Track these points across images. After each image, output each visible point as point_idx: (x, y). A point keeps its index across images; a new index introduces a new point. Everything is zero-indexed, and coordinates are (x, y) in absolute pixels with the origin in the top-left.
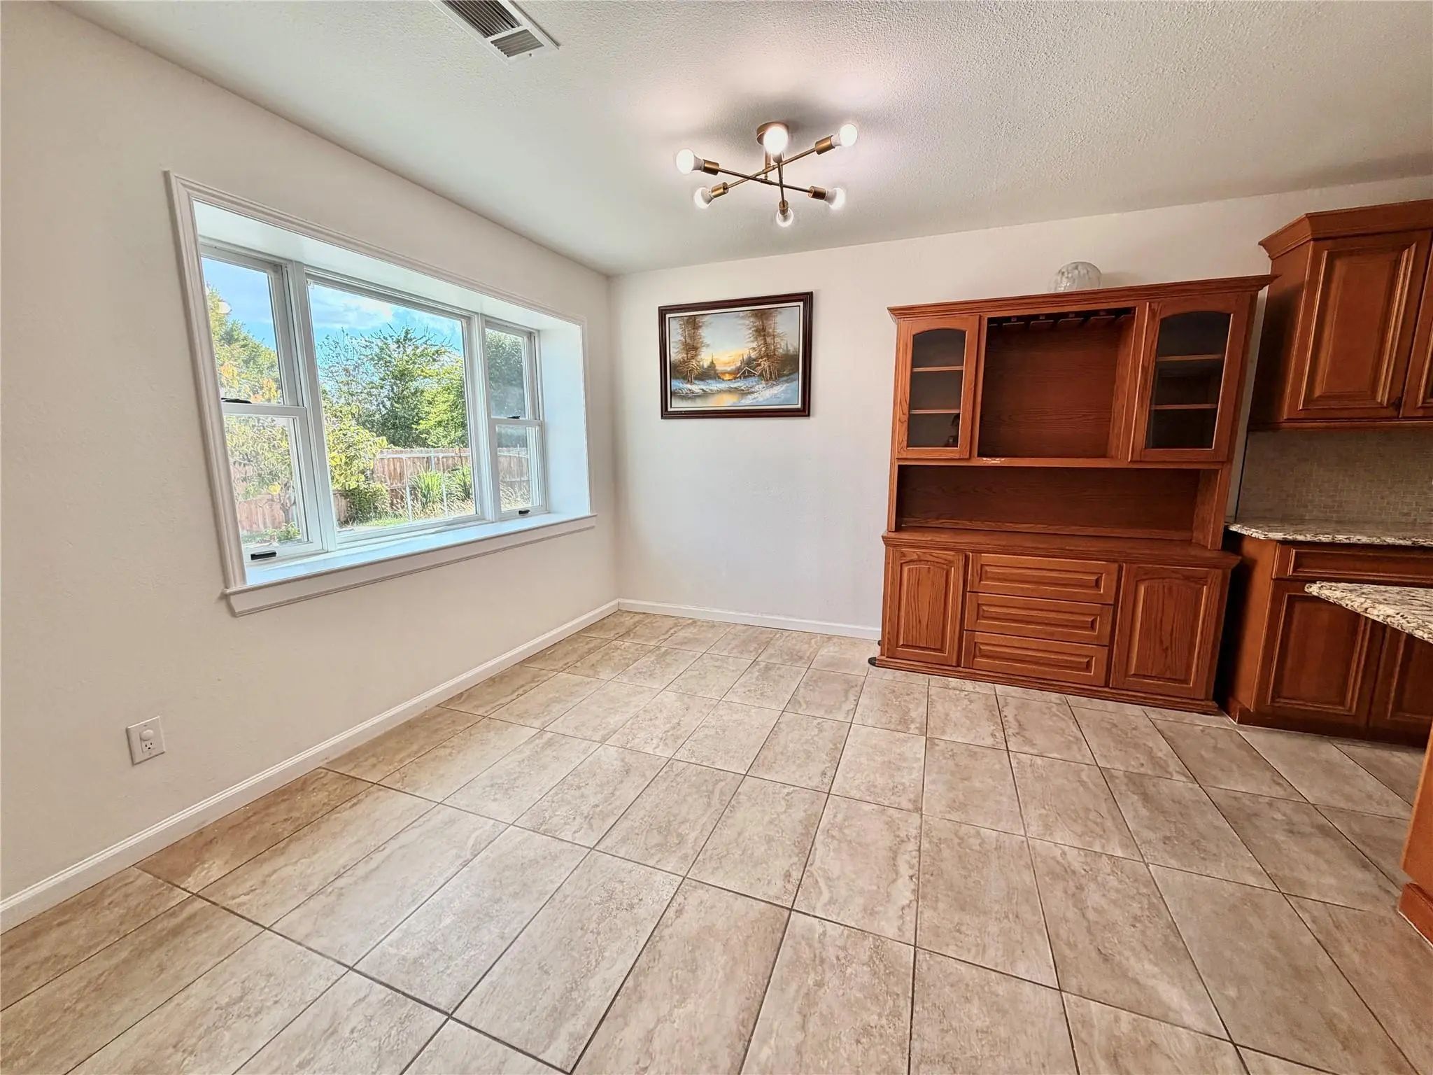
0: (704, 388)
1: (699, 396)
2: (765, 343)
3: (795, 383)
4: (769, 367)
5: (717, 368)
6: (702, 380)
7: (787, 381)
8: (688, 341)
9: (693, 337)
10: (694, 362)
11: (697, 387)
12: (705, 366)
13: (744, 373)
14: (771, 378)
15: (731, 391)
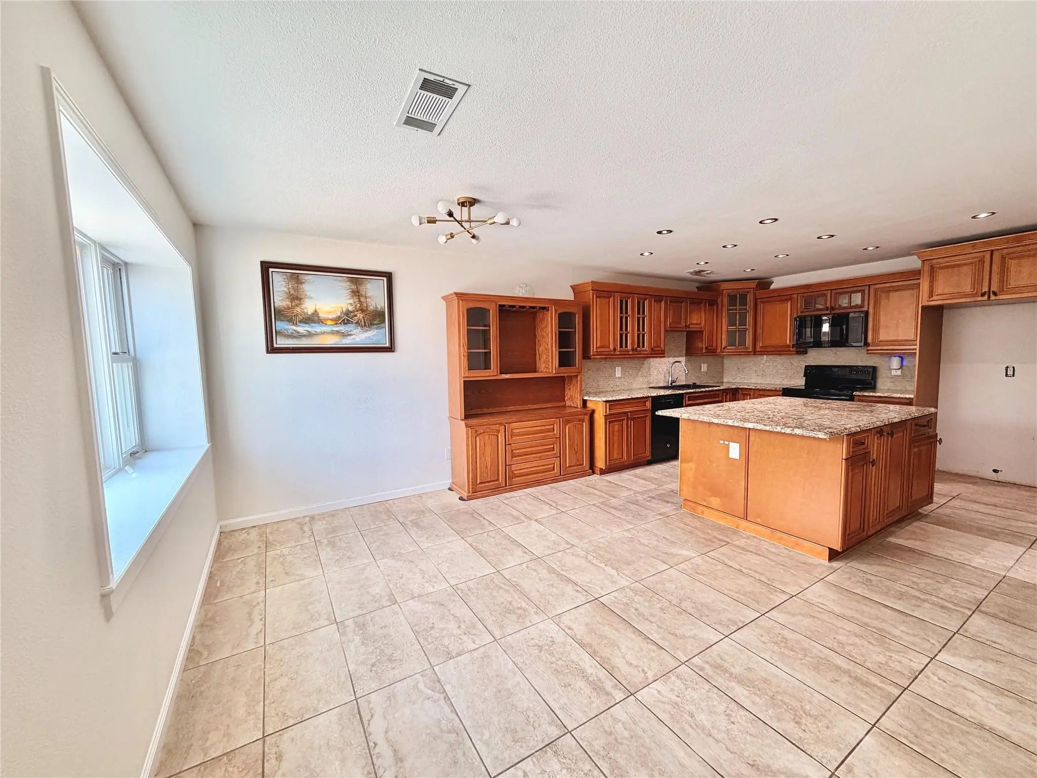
0: (309, 329)
1: (304, 336)
2: (360, 301)
3: (382, 331)
4: (364, 317)
5: (320, 315)
6: (307, 323)
7: (377, 328)
8: (292, 292)
9: (297, 290)
10: (298, 309)
11: (302, 329)
12: (310, 313)
13: (344, 320)
14: (365, 325)
15: (333, 333)
